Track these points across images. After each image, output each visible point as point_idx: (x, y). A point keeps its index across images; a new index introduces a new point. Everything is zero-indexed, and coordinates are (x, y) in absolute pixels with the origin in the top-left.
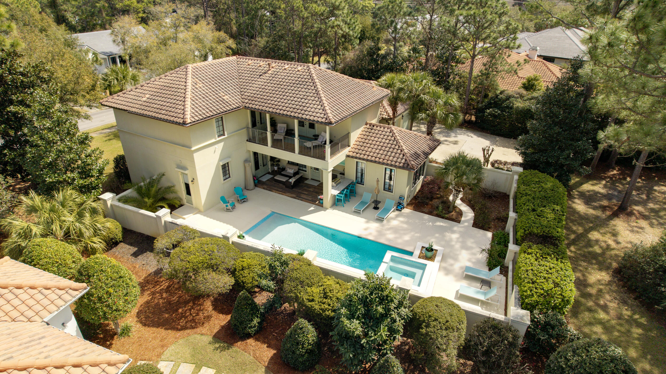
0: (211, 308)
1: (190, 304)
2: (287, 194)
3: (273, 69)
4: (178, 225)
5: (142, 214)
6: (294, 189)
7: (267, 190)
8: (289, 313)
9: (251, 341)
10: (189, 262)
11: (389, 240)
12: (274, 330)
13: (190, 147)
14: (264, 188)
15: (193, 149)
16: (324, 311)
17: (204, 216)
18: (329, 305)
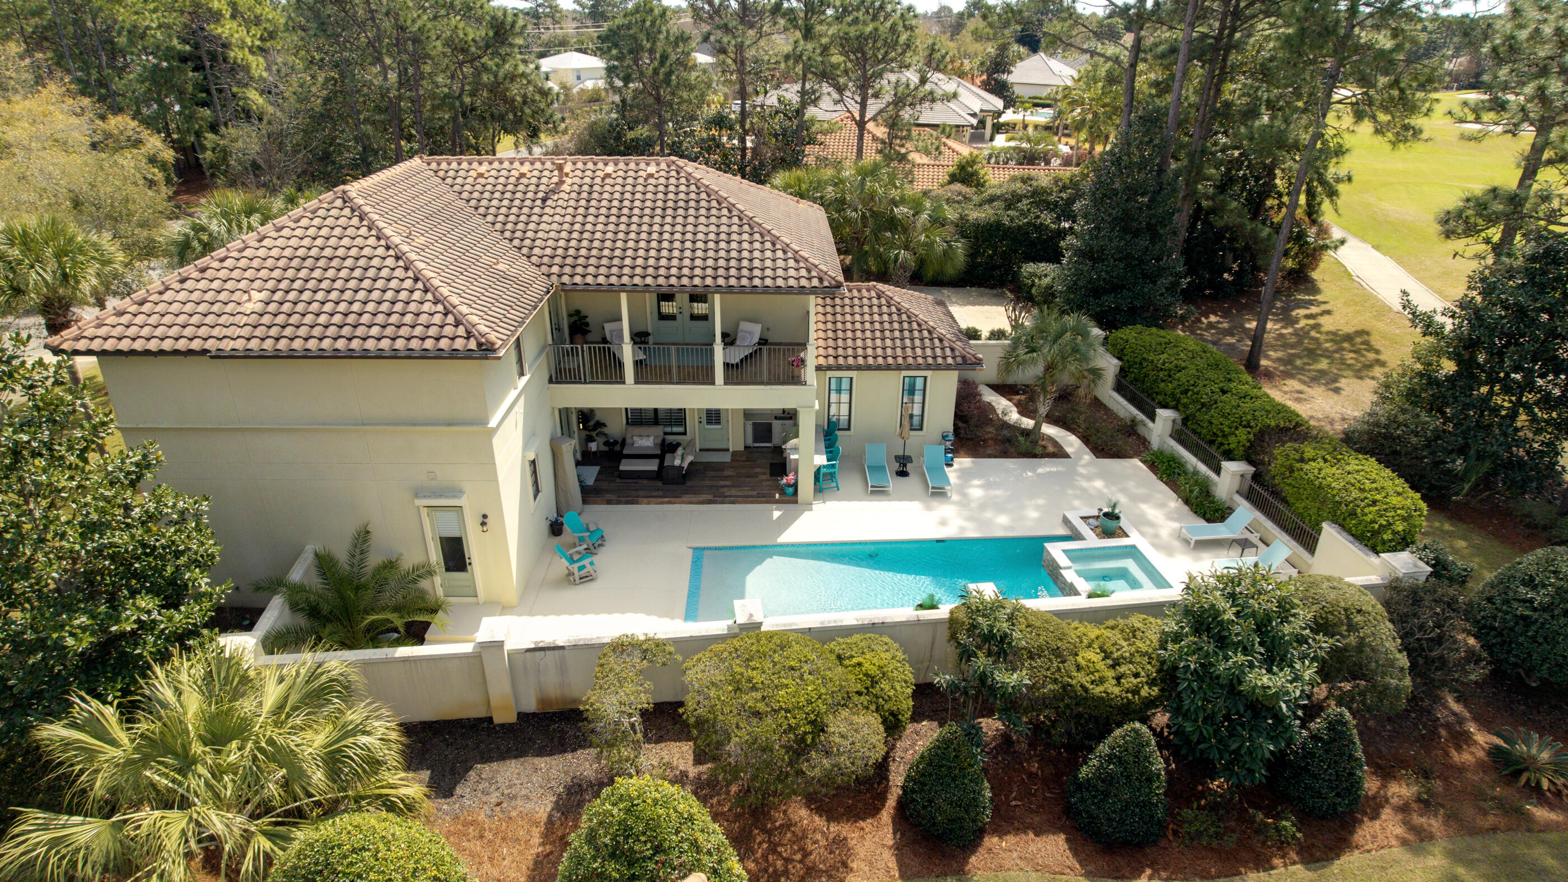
0: (819, 821)
1: (759, 839)
2: (687, 498)
3: (569, 181)
4: (562, 648)
5: (405, 660)
6: (689, 484)
7: (619, 503)
8: (999, 745)
9: (991, 841)
10: (787, 711)
11: (1005, 528)
12: (1007, 797)
13: (484, 422)
14: (609, 502)
15: (493, 423)
16: (1136, 691)
17: (531, 614)
18: (1136, 675)
